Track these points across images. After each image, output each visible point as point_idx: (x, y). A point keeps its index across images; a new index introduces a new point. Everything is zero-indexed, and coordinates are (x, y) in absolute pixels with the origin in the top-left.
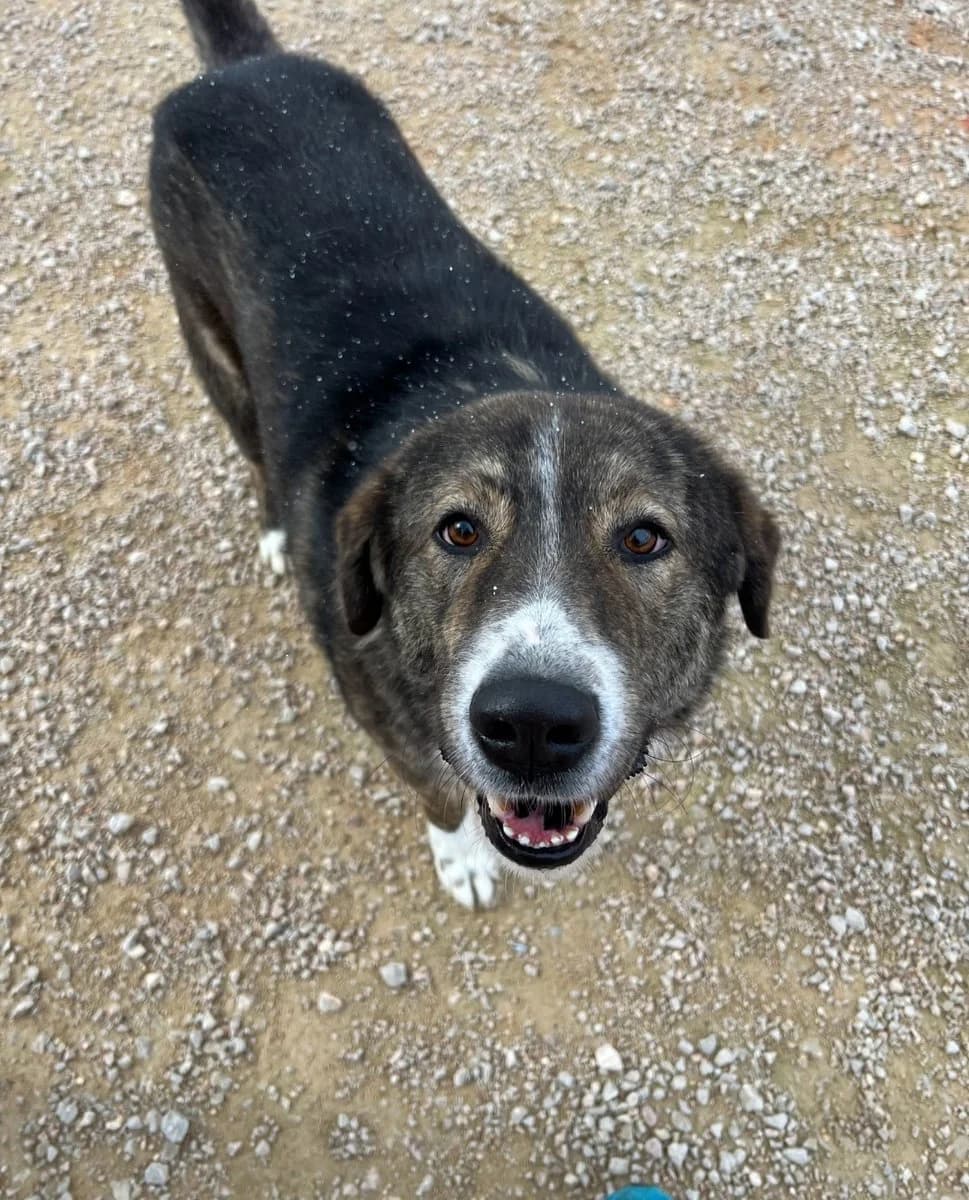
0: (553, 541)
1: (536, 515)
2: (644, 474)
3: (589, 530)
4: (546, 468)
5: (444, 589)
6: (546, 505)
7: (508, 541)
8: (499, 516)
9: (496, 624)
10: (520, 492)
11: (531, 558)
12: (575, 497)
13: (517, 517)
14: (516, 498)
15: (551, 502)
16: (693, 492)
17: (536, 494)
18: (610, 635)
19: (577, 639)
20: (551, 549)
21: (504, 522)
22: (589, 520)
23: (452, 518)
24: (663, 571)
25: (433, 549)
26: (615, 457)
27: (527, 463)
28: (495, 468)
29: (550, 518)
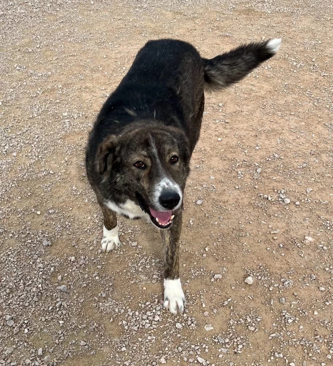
0: (160, 165)
3: (165, 162)
4: (155, 150)
7: (151, 167)
8: (148, 162)
9: (158, 184)
10: (151, 156)
11: (157, 170)
13: (152, 161)
15: (157, 157)
17: (155, 157)
21: (150, 163)
27: (150, 150)
28: (144, 153)
29: (158, 161)
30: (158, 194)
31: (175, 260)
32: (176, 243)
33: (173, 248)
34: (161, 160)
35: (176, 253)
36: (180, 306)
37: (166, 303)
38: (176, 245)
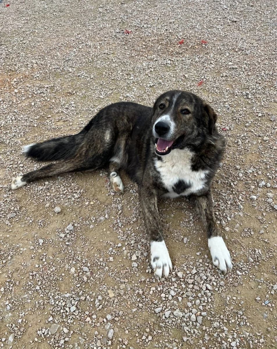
1: (171, 106)
2: (187, 103)
5: (158, 113)
7: (167, 108)
8: (167, 105)
10: (170, 102)
11: (169, 111)
12: (177, 104)
13: (169, 105)
15: (174, 104)
16: (196, 106)
17: (172, 102)
20: (172, 110)
22: (178, 107)
23: (162, 105)
25: (159, 108)
26: (184, 100)
27: (173, 98)
30: (159, 120)
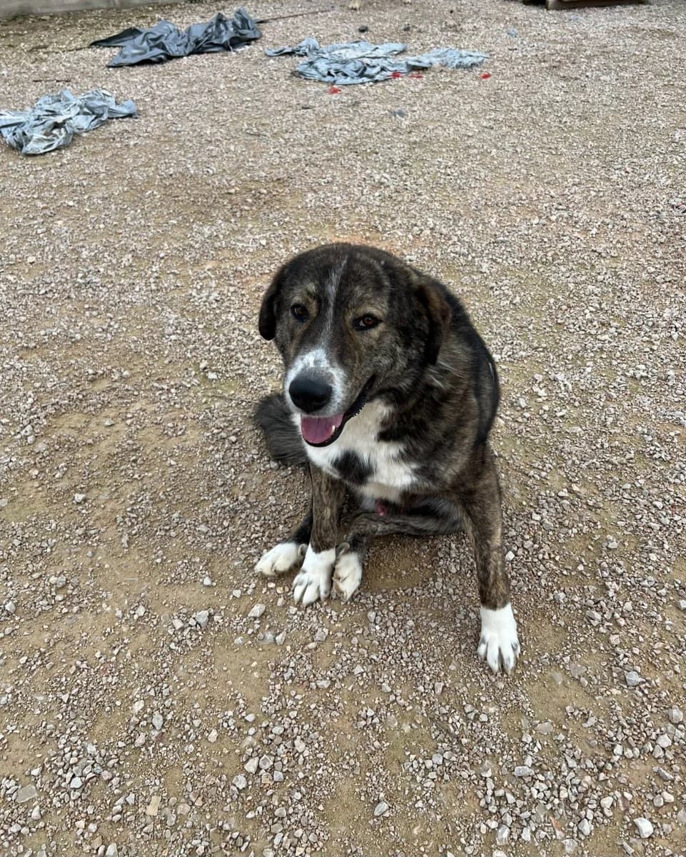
0: (330, 322)
1: (326, 310)
4: (332, 290)
6: (329, 306)
7: (315, 319)
10: (321, 299)
12: (341, 304)
14: (319, 301)
15: (332, 304)
17: (326, 300)
18: (343, 363)
19: (328, 366)
21: (314, 311)
22: (344, 315)
23: (297, 305)
24: (375, 333)
28: (313, 288)
29: (331, 311)
31: (492, 573)
32: (489, 542)
33: (482, 550)
34: (335, 313)
35: (491, 560)
36: (505, 657)
37: (482, 649)
38: (488, 545)
